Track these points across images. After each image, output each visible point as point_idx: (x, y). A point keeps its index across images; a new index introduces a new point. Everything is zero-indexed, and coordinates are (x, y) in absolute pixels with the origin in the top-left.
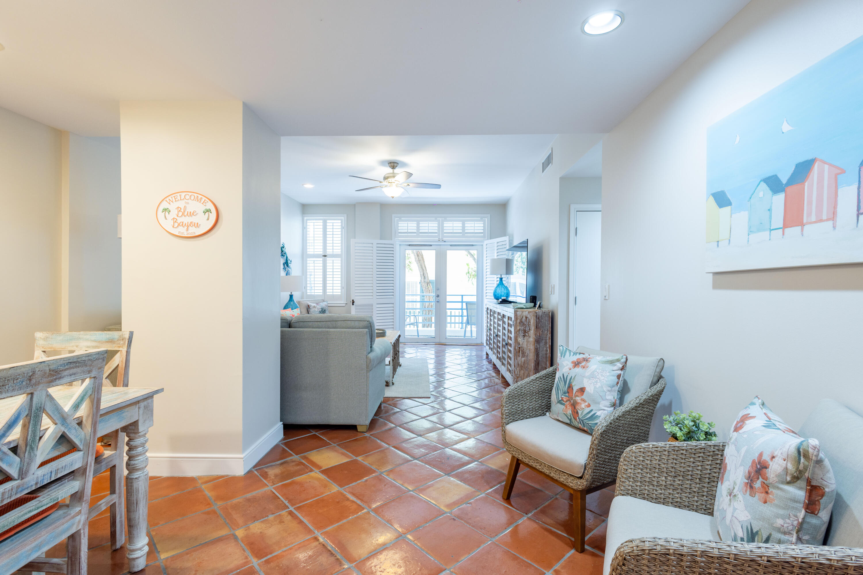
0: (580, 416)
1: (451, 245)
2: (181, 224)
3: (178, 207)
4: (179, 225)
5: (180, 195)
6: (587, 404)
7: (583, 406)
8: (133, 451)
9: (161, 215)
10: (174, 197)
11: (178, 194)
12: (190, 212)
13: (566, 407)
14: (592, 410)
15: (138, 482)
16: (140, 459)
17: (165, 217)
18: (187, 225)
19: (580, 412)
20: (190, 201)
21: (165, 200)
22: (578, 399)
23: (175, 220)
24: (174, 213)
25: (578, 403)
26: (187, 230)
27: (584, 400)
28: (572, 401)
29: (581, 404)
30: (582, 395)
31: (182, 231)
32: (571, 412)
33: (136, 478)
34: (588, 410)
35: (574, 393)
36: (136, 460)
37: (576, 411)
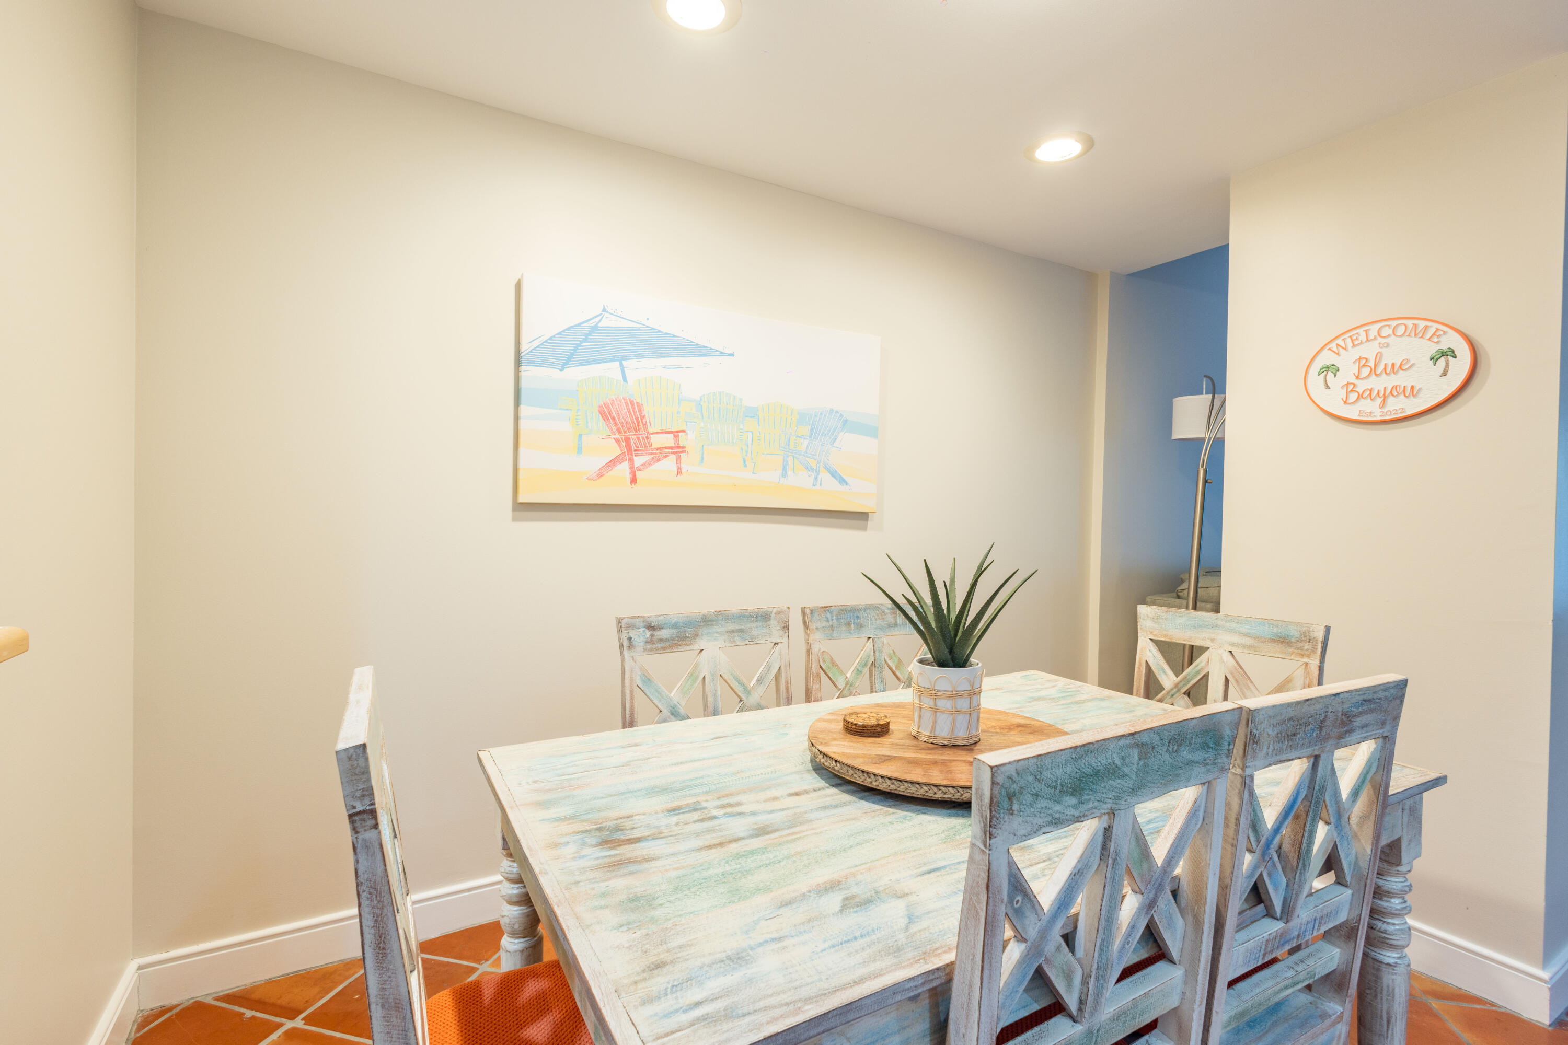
2: (1370, 394)
3: (1360, 359)
5: (1366, 331)
8: (1381, 899)
9: (1315, 381)
11: (1361, 330)
12: (1393, 365)
15: (1392, 974)
16: (1394, 924)
17: (1326, 383)
20: (1392, 340)
21: (1328, 347)
23: (1350, 388)
24: (1348, 373)
26: (1383, 404)
31: (1369, 409)
33: (1389, 964)
36: (1389, 923)
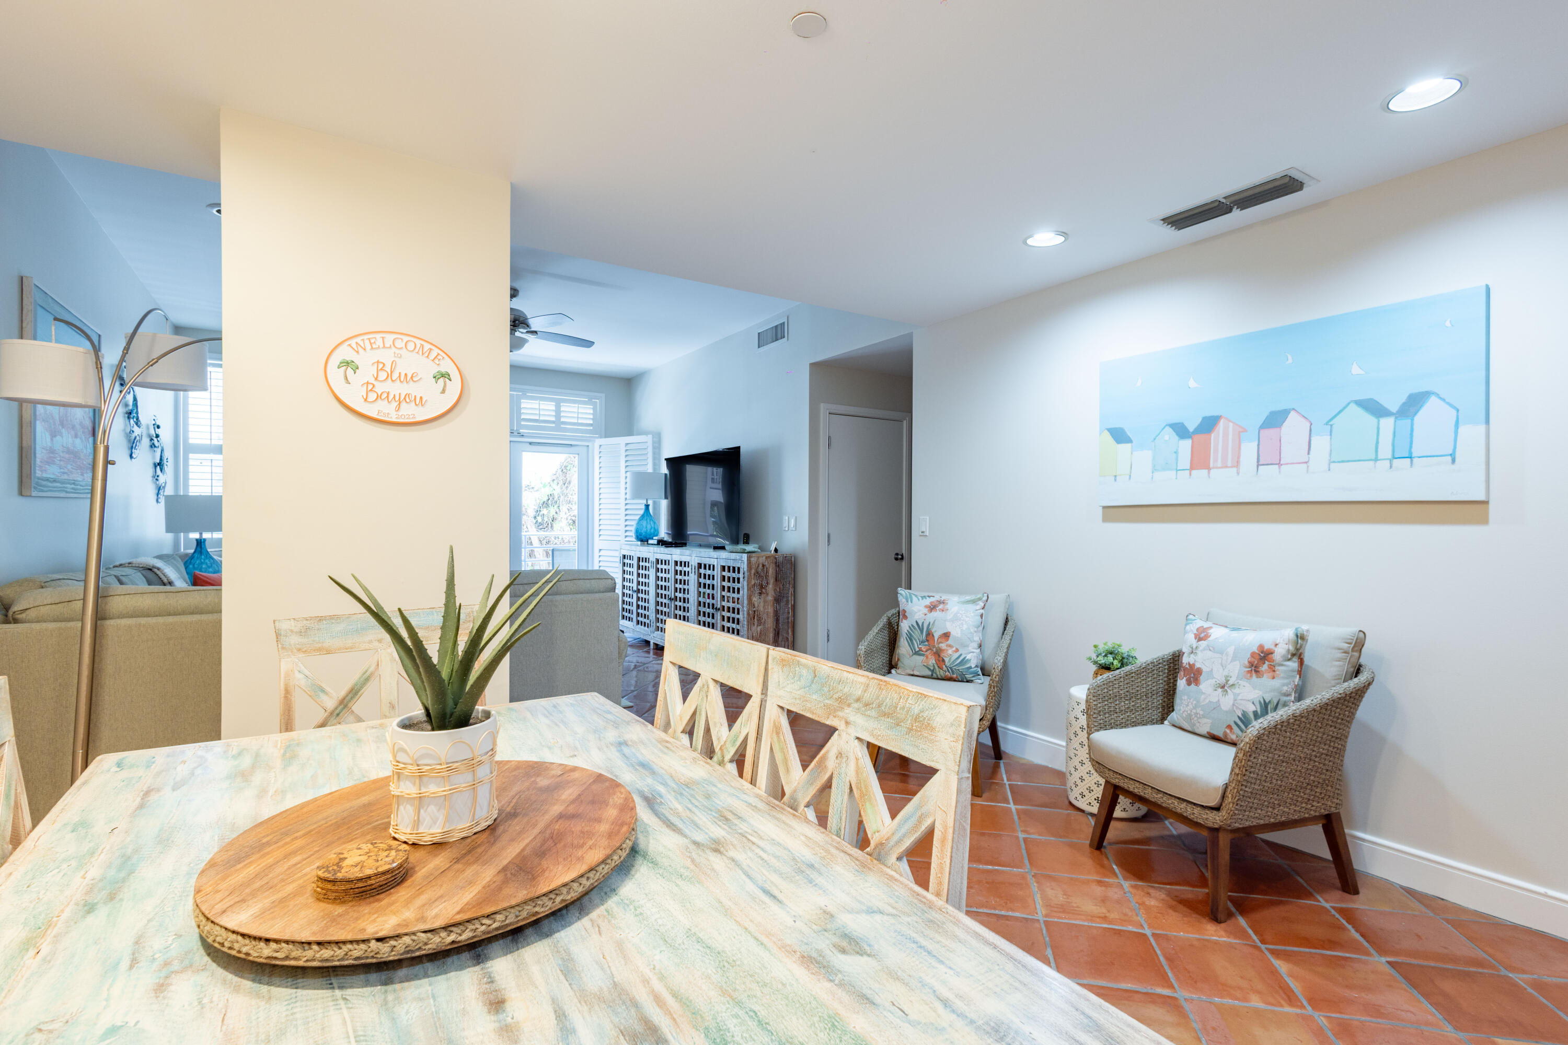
0: (947, 663)
1: (530, 443)
2: (385, 397)
3: (378, 362)
4: (379, 397)
5: (383, 338)
6: (954, 649)
7: (950, 652)
9: (335, 373)
10: (369, 339)
11: (378, 336)
12: (406, 375)
13: (927, 657)
14: (961, 655)
17: (346, 378)
18: (397, 398)
19: (946, 660)
20: (404, 352)
21: (348, 343)
22: (943, 646)
23: (369, 387)
24: (367, 372)
25: (944, 650)
26: (398, 408)
27: (950, 646)
28: (934, 650)
29: (947, 650)
30: (948, 640)
31: (387, 411)
32: (934, 662)
34: (957, 655)
35: (936, 640)
37: (941, 659)
